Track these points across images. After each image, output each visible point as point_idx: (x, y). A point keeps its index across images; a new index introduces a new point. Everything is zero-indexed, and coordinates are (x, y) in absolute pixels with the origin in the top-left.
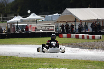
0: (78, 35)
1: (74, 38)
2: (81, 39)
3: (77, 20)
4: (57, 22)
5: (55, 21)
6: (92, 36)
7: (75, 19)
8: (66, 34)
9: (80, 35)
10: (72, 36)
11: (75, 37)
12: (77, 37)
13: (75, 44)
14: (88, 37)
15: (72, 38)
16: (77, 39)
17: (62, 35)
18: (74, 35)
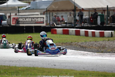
0: (79, 31)
1: (74, 35)
2: (83, 36)
3: (77, 9)
4: (49, 11)
5: (46, 10)
6: (100, 32)
7: (75, 6)
8: (62, 29)
9: (82, 31)
10: (70, 32)
11: (74, 33)
12: (78, 33)
13: (76, 44)
14: (93, 33)
15: (70, 35)
16: (77, 36)
17: (56, 30)
18: (73, 30)
